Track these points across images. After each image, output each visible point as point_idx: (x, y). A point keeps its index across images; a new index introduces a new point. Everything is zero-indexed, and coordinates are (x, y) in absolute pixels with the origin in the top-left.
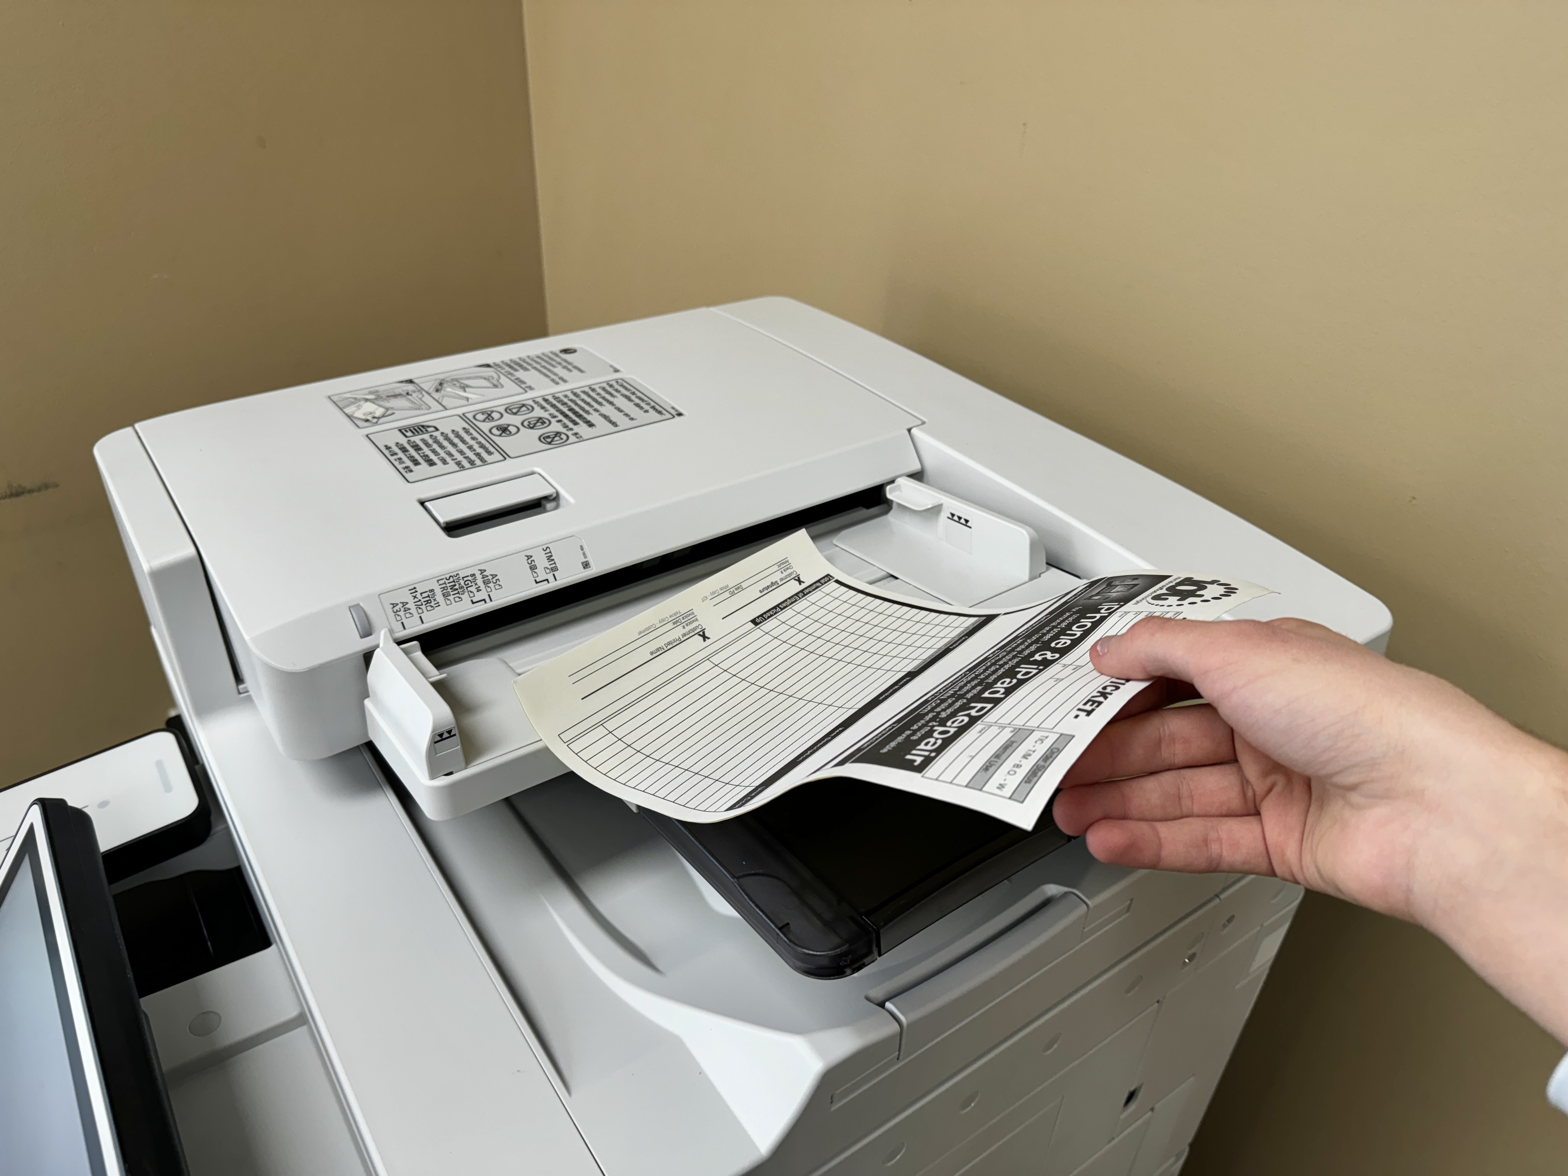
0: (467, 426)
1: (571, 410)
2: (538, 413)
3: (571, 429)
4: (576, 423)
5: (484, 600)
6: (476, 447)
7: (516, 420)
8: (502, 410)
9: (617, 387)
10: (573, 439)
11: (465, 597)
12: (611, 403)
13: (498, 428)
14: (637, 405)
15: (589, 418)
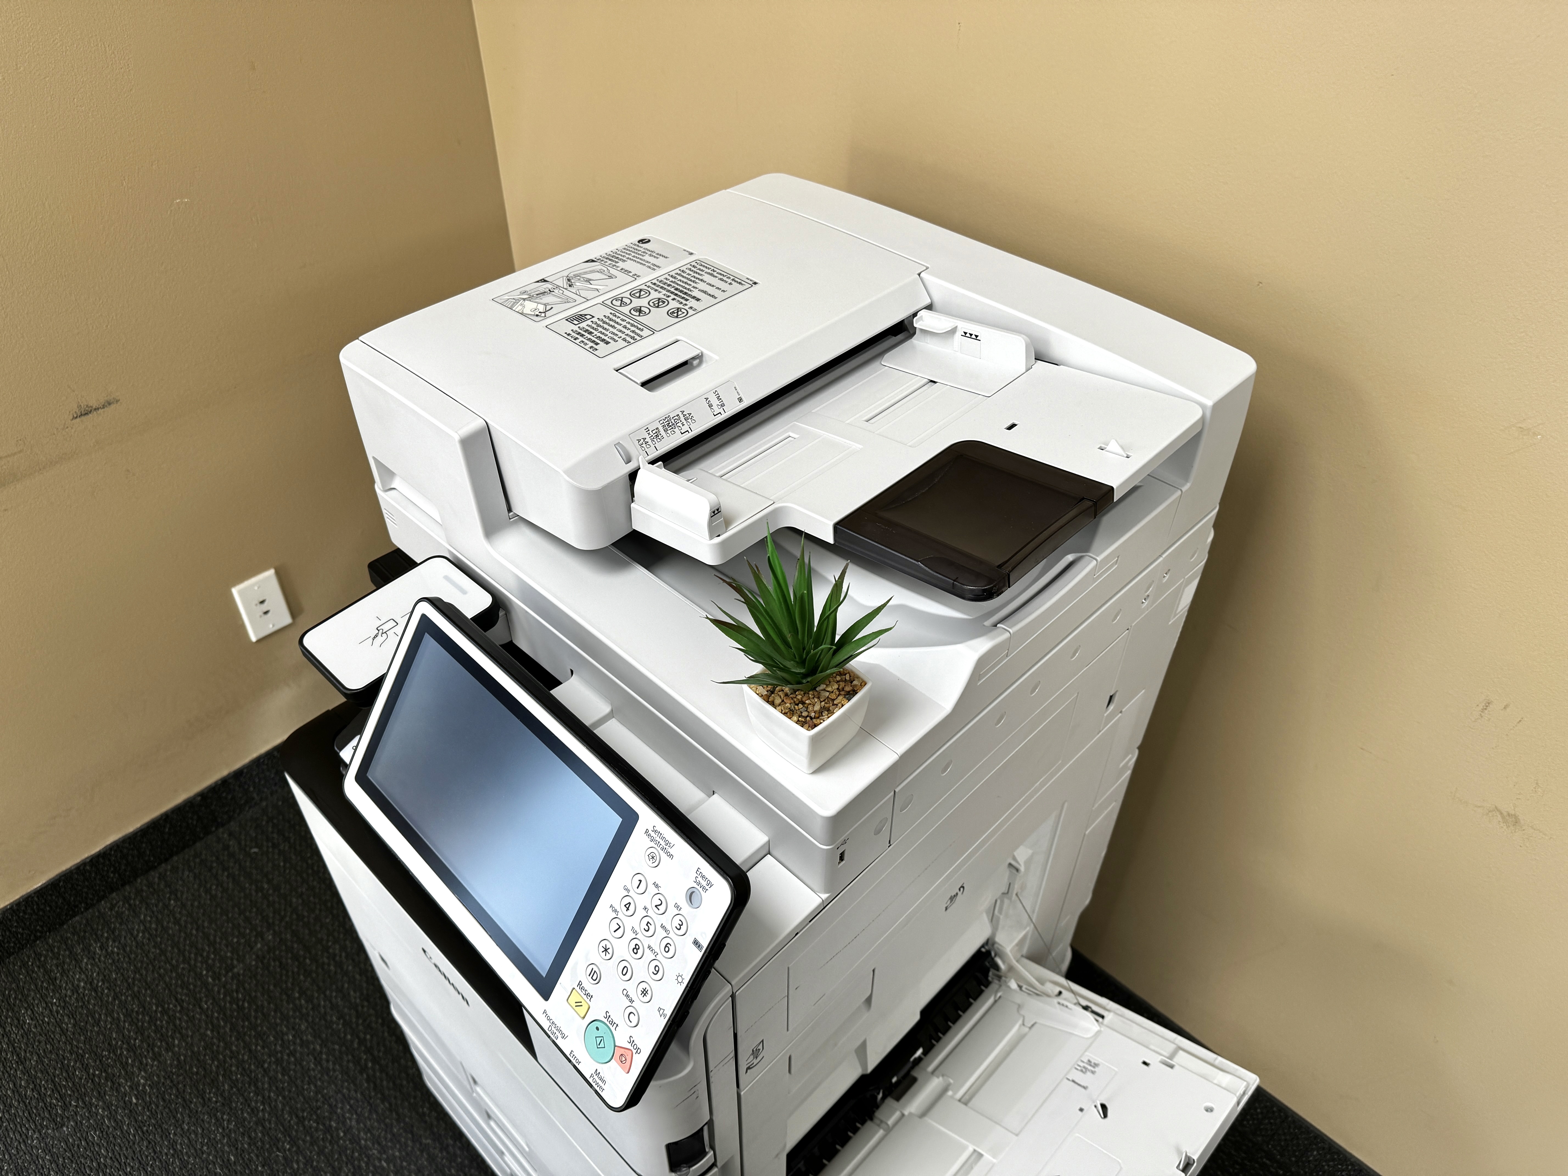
0: (613, 312)
1: (676, 289)
2: (654, 295)
3: (686, 305)
4: (687, 300)
5: (688, 431)
6: (628, 326)
7: (643, 302)
8: (627, 295)
9: (699, 267)
10: (691, 312)
11: (677, 430)
12: (702, 280)
13: (635, 309)
14: (721, 279)
15: (693, 294)
